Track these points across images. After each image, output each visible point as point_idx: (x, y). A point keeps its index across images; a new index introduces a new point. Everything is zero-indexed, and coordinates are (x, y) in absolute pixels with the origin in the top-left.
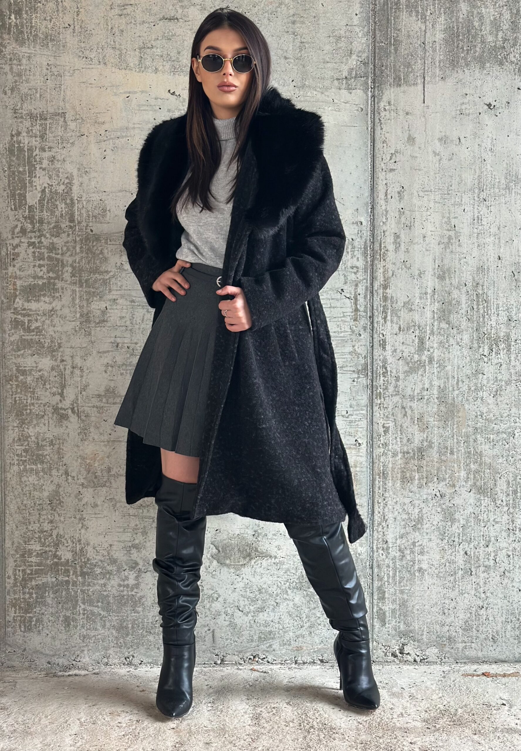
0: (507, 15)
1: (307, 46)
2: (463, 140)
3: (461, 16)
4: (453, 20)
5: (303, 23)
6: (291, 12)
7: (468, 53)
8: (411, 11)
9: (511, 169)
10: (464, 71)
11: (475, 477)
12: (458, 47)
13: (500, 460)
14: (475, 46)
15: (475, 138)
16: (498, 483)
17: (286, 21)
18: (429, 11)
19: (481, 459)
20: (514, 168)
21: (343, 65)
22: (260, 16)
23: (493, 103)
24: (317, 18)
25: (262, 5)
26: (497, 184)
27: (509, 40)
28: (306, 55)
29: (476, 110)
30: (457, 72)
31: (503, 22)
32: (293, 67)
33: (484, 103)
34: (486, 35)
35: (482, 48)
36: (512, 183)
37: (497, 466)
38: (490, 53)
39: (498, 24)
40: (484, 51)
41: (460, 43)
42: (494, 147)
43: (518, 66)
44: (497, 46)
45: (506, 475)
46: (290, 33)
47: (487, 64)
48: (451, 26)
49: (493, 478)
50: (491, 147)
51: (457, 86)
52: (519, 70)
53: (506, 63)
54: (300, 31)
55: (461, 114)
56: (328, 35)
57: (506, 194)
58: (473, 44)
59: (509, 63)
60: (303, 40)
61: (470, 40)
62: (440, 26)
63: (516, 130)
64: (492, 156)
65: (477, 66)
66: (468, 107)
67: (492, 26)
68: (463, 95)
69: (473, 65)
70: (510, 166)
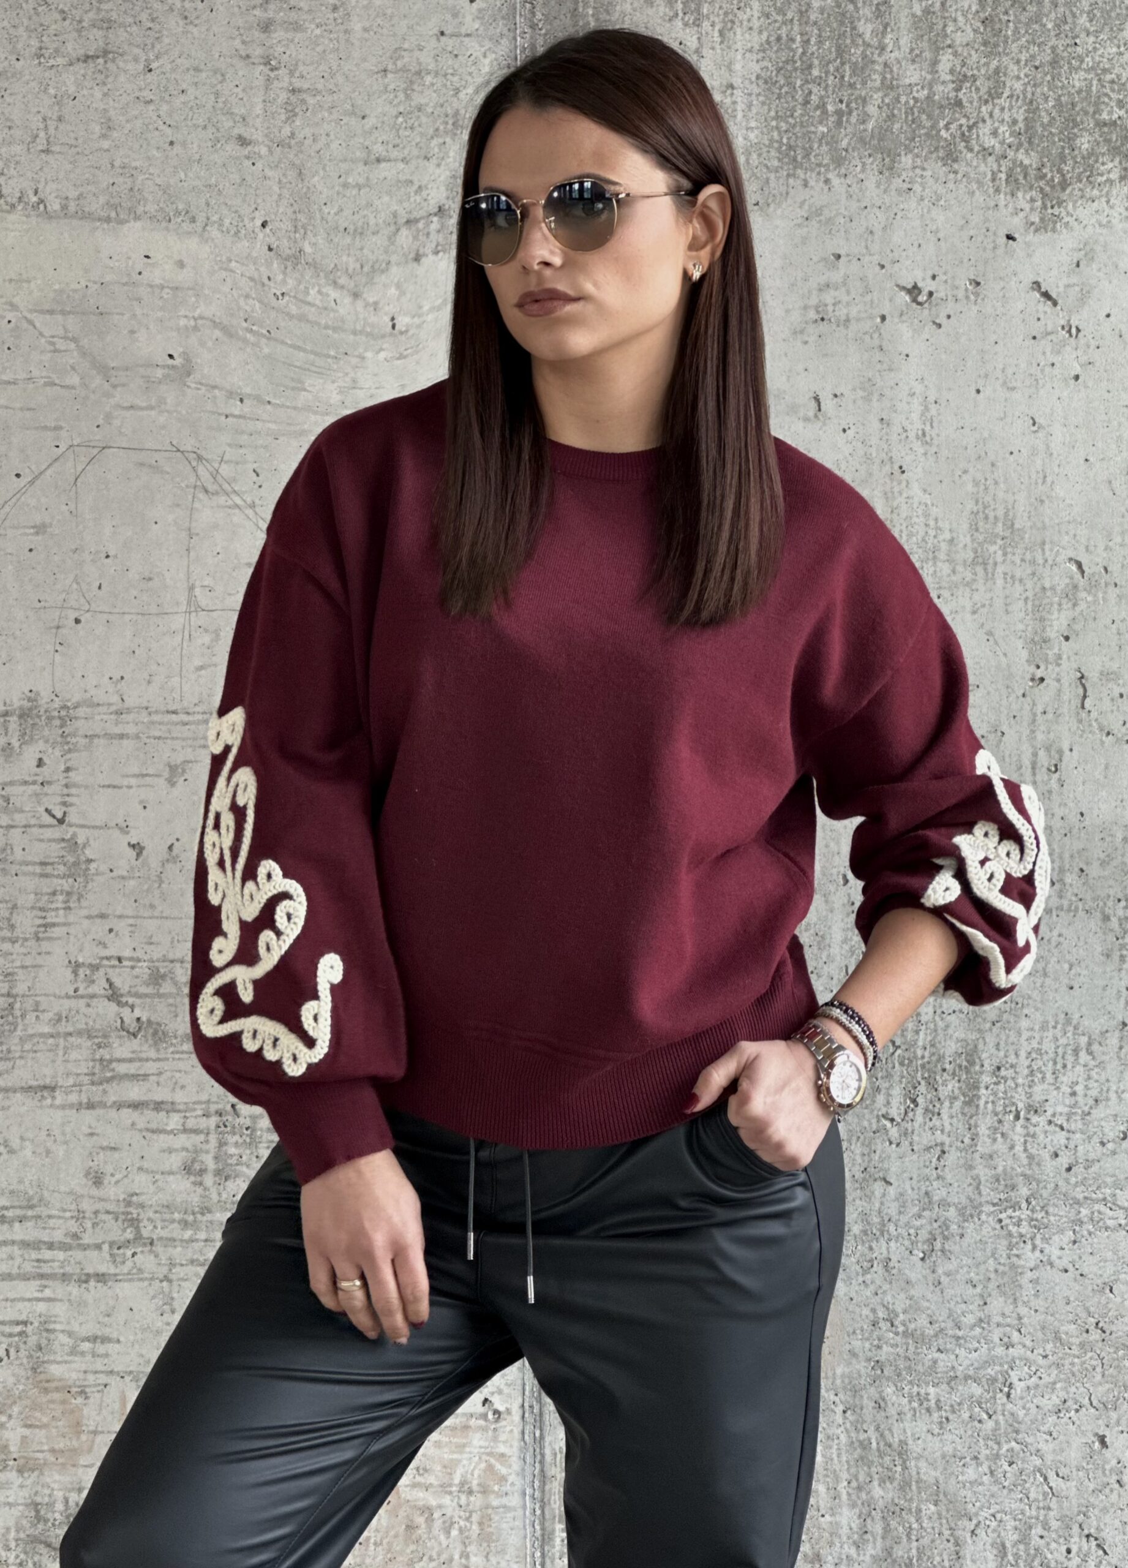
1: (311, 101)
2: (828, 404)
3: (816, 4)
4: (789, 15)
5: (297, 27)
7: (839, 123)
9: (987, 499)
10: (827, 181)
11: (887, 1530)
12: (807, 102)
13: (971, 1473)
14: (864, 101)
15: (867, 399)
16: (968, 1551)
17: (240, 22)
19: (905, 1468)
20: (1001, 495)
21: (431, 166)
23: (927, 285)
26: (944, 546)
27: (974, 78)
29: (871, 307)
30: (806, 185)
31: (955, 20)
32: (269, 173)
33: (898, 286)
34: (899, 62)
35: (888, 105)
36: (995, 543)
37: (963, 1493)
38: (913, 121)
39: (940, 27)
40: (894, 115)
41: (815, 90)
42: (932, 427)
43: (1005, 165)
44: (937, 97)
45: (994, 1524)
46: (256, 61)
47: (903, 159)
48: (784, 36)
49: (949, 1532)
50: (921, 427)
51: (805, 229)
52: (1009, 176)
53: (969, 155)
54: (288, 53)
55: (823, 319)
56: (381, 68)
57: (975, 580)
58: (857, 92)
59: (978, 152)
60: (298, 83)
61: (846, 79)
62: (747, 36)
63: (1003, 371)
64: (929, 455)
65: (872, 164)
66: (845, 298)
67: (920, 33)
68: (825, 259)
69: (857, 162)
70: (986, 489)
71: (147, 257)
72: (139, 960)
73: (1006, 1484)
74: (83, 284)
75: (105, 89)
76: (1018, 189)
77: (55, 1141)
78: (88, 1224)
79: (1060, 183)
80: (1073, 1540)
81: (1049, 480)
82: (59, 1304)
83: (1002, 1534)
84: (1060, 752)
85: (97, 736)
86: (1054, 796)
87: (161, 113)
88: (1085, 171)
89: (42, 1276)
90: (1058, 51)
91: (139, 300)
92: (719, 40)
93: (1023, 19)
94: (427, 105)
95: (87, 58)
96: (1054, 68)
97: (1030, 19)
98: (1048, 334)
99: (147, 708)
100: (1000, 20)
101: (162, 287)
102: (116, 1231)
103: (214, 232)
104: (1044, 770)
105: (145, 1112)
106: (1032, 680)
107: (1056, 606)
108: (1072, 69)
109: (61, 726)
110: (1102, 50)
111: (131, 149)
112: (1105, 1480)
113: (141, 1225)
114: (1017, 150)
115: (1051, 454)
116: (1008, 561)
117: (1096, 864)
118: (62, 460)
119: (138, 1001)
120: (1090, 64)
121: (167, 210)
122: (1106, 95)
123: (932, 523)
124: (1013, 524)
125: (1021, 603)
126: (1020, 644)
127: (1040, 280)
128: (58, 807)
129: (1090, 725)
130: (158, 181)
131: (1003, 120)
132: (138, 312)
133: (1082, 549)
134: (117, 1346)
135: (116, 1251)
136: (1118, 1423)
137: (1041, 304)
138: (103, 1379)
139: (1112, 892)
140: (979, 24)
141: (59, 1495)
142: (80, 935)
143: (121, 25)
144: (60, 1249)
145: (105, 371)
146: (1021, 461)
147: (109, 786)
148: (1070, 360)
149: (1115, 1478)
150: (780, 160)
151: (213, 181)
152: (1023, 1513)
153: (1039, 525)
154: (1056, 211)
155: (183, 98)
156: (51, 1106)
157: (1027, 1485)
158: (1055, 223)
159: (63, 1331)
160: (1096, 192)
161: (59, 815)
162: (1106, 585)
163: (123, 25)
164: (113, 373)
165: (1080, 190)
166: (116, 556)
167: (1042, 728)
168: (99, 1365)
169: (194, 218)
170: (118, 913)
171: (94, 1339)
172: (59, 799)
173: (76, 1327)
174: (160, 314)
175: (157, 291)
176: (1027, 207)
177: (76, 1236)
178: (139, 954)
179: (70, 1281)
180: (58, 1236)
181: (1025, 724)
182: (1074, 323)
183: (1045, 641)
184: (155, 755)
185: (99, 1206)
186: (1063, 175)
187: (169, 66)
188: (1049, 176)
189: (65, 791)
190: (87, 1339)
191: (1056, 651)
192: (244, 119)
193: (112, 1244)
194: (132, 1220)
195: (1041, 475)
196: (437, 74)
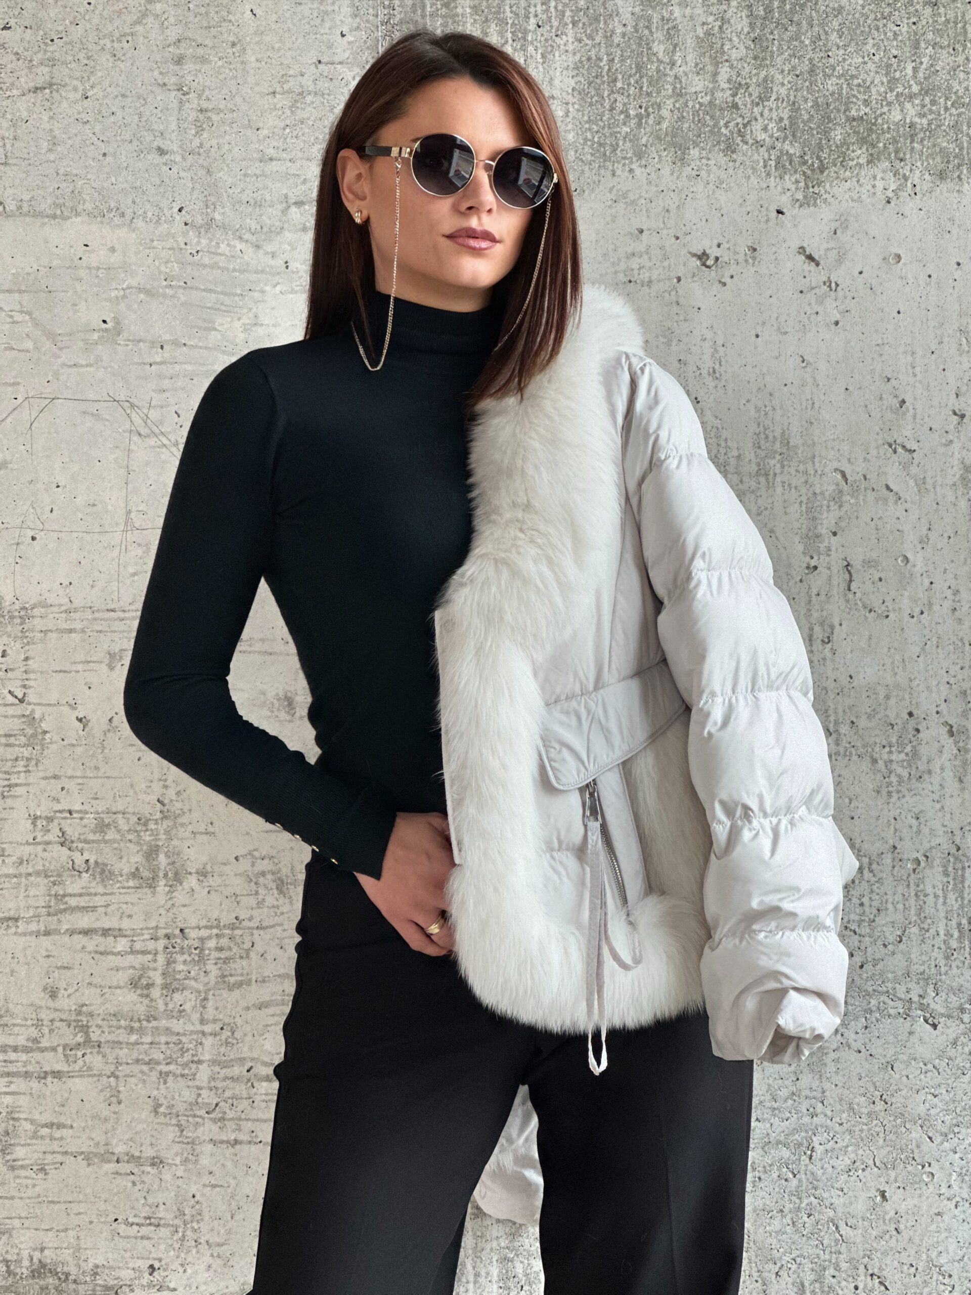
0: (740, 22)
1: (215, 118)
3: (619, 30)
5: (203, 60)
6: (173, 33)
7: (640, 124)
8: (487, 20)
9: (766, 422)
10: (631, 171)
12: (612, 109)
13: (776, 1224)
14: (659, 106)
15: (668, 344)
17: (158, 58)
18: (533, 21)
20: (778, 418)
22: (90, 47)
23: (713, 252)
24: (238, 47)
25: (96, 21)
26: (733, 462)
28: (214, 142)
29: (669, 270)
30: (614, 175)
31: (731, 40)
32: (182, 174)
33: (690, 253)
34: (686, 74)
35: (679, 109)
36: (774, 457)
37: (769, 1240)
38: (699, 121)
39: (719, 46)
40: (683, 117)
41: (619, 99)
42: (720, 365)
43: (774, 154)
44: (717, 102)
45: (794, 1267)
46: (171, 88)
47: (692, 152)
48: (594, 58)
49: (758, 1274)
50: (712, 365)
51: (614, 210)
52: (778, 163)
53: (745, 147)
54: (197, 81)
55: (630, 281)
56: (271, 90)
57: (759, 488)
58: (653, 100)
59: (752, 145)
60: (205, 105)
61: (644, 89)
62: (564, 57)
63: (777, 318)
64: (719, 388)
65: (666, 156)
66: (648, 264)
67: (703, 51)
68: (631, 234)
69: (655, 155)
70: (766, 414)
71: (86, 245)
72: (87, 813)
73: (804, 1233)
74: (35, 268)
75: (51, 114)
76: (785, 173)
77: (18, 962)
78: (46, 1030)
79: (819, 168)
80: (859, 1279)
81: (816, 406)
82: (22, 1097)
83: (801, 1275)
84: (832, 627)
85: (51, 631)
86: (828, 663)
87: (96, 131)
88: (839, 157)
89: (8, 1074)
90: (814, 62)
91: (80, 280)
92: (541, 61)
93: (785, 37)
94: (308, 119)
95: (36, 89)
96: (811, 76)
97: (791, 38)
98: (813, 288)
99: (91, 608)
100: (767, 39)
101: (98, 268)
102: (70, 1036)
103: (139, 223)
104: (819, 641)
105: (94, 936)
106: (808, 568)
107: (825, 508)
108: (827, 76)
109: (21, 624)
110: (850, 60)
111: (72, 160)
112: (886, 1228)
113: (91, 1030)
114: (784, 142)
115: (818, 385)
116: (785, 473)
117: (864, 717)
118: (19, 409)
119: (86, 846)
120: (841, 72)
121: (101, 207)
122: (854, 96)
123: (723, 444)
124: (788, 442)
125: (797, 506)
126: (797, 539)
127: (805, 245)
128: (19, 689)
129: (856, 604)
130: (94, 185)
131: (771, 119)
132: (79, 288)
133: (845, 462)
134: (70, 1131)
135: (69, 1052)
136: (896, 1181)
137: (806, 264)
138: (59, 1158)
139: (878, 741)
140: (750, 43)
141: (25, 1254)
142: (38, 793)
143: (63, 63)
144: (23, 1051)
145: (52, 337)
146: (793, 391)
147: (60, 671)
148: (831, 310)
149: (893, 1226)
150: (592, 155)
151: (138, 184)
152: (818, 1258)
153: (810, 442)
154: (816, 190)
155: (112, 119)
156: (15, 933)
157: (822, 1234)
158: (815, 200)
159: (26, 1119)
160: (848, 173)
161: (20, 696)
162: (866, 489)
163: (65, 63)
164: (60, 338)
165: (835, 172)
166: (65, 486)
167: (817, 607)
168: (55, 1146)
169: (123, 213)
170: (69, 773)
171: (51, 1125)
172: (19, 683)
173: (36, 1116)
174: (95, 290)
175: (94, 272)
176: (793, 187)
177: (35, 1041)
178: (86, 807)
179: (31, 1077)
180: (21, 1041)
181: (803, 604)
182: (834, 279)
183: (817, 537)
184: (98, 645)
185: (56, 1015)
186: (821, 161)
187: (102, 94)
188: (810, 162)
189: (25, 676)
190: (46, 1126)
191: (826, 544)
192: (162, 134)
193: (65, 1047)
194: (82, 1026)
195: (810, 402)
196: (316, 93)
